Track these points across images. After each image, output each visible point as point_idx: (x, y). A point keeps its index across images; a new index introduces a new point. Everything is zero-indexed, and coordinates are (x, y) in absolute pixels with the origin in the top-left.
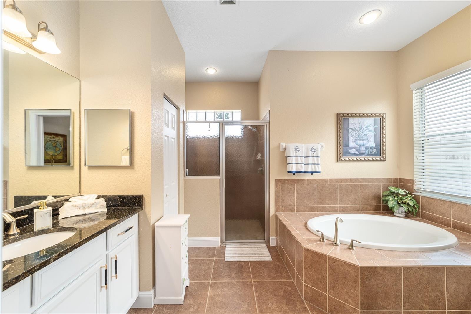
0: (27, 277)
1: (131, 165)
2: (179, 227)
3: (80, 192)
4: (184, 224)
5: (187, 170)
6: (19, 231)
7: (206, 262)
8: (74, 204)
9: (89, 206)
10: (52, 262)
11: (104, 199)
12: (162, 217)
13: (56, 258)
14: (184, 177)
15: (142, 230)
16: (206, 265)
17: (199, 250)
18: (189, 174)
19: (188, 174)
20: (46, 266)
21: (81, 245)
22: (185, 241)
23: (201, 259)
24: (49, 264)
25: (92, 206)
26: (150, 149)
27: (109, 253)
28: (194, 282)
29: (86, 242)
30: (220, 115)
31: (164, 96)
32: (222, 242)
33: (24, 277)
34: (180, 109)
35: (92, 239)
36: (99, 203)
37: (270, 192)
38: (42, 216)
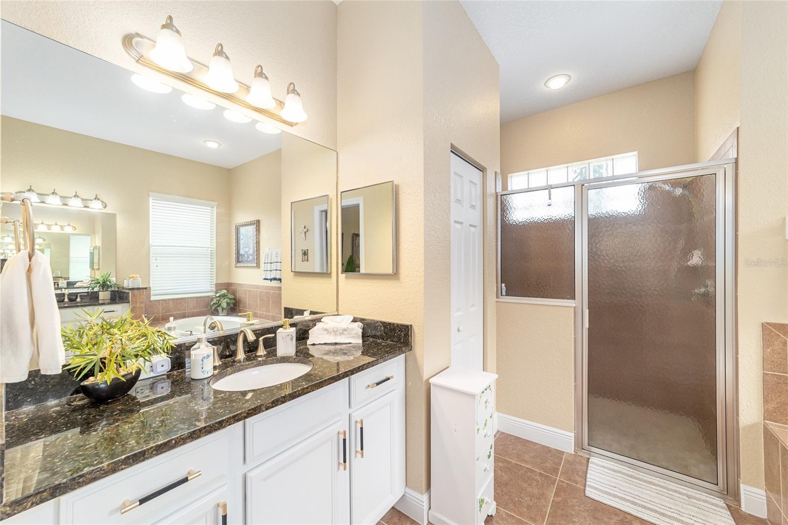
0: (232, 424)
1: (394, 273)
2: (473, 396)
3: (337, 310)
4: (483, 392)
5: (503, 285)
6: (265, 353)
7: (538, 478)
8: (326, 326)
9: (341, 331)
10: (263, 411)
11: (361, 324)
12: (448, 367)
13: (269, 406)
14: (497, 297)
15: (410, 384)
16: (537, 485)
17: (524, 445)
18: (506, 292)
19: (504, 293)
20: (255, 414)
21: (305, 394)
22: (485, 425)
23: (528, 468)
24: (259, 412)
25: (345, 333)
26: (423, 245)
27: (353, 412)
28: (506, 513)
29: (313, 391)
30: (581, 172)
31: (451, 148)
32: (579, 445)
33: (228, 423)
34: (488, 170)
35: (322, 387)
36: (353, 329)
37: (740, 356)
38: (284, 338)
